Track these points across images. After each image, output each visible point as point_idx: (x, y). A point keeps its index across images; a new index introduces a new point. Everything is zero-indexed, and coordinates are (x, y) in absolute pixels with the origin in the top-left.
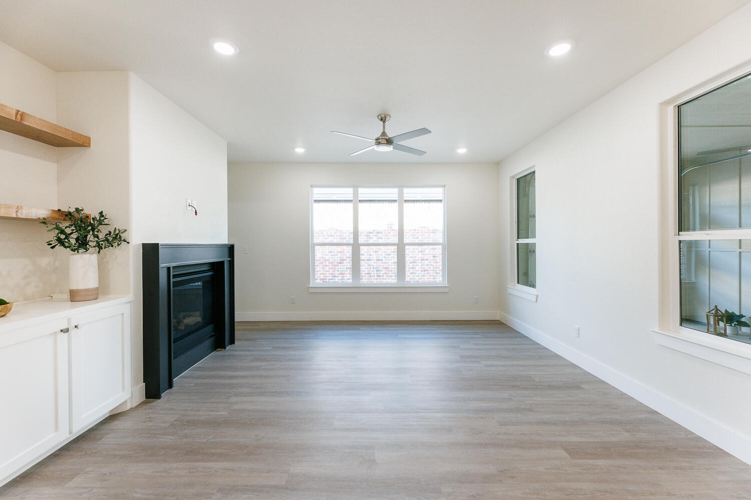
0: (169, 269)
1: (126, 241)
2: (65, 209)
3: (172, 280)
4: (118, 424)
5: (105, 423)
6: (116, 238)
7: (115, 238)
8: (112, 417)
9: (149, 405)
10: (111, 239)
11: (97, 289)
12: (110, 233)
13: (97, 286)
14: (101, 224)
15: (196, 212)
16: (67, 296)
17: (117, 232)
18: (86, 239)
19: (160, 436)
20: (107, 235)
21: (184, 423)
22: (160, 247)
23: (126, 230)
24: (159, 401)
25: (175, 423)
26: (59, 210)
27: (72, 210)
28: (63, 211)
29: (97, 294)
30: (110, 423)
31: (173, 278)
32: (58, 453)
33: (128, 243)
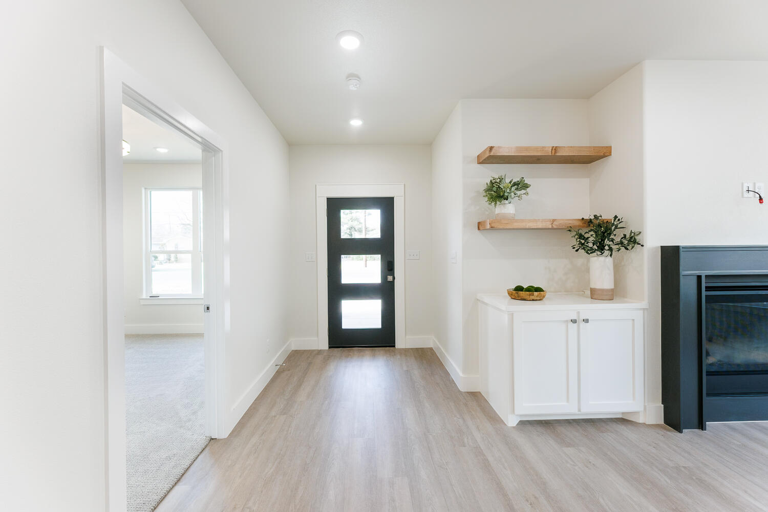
0: (699, 277)
1: (640, 244)
2: (586, 217)
3: (704, 293)
4: (623, 429)
5: (614, 421)
6: (632, 241)
7: (630, 241)
8: (623, 421)
9: (665, 431)
10: (626, 242)
11: (612, 290)
12: (625, 236)
13: (612, 287)
14: (616, 227)
15: (761, 199)
16: (588, 292)
17: (633, 234)
18: (604, 242)
19: (657, 470)
20: (622, 238)
21: (694, 478)
22: (681, 250)
23: (640, 233)
24: (679, 434)
25: (683, 469)
26: (583, 219)
27: (592, 217)
28: (586, 219)
29: (613, 295)
30: (618, 424)
31: (706, 291)
32: (571, 421)
33: (642, 246)
